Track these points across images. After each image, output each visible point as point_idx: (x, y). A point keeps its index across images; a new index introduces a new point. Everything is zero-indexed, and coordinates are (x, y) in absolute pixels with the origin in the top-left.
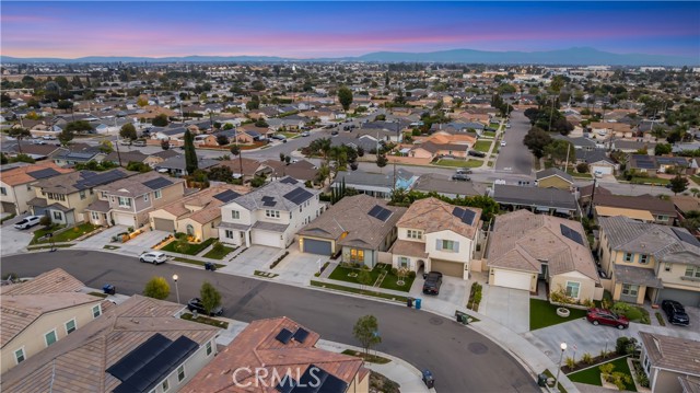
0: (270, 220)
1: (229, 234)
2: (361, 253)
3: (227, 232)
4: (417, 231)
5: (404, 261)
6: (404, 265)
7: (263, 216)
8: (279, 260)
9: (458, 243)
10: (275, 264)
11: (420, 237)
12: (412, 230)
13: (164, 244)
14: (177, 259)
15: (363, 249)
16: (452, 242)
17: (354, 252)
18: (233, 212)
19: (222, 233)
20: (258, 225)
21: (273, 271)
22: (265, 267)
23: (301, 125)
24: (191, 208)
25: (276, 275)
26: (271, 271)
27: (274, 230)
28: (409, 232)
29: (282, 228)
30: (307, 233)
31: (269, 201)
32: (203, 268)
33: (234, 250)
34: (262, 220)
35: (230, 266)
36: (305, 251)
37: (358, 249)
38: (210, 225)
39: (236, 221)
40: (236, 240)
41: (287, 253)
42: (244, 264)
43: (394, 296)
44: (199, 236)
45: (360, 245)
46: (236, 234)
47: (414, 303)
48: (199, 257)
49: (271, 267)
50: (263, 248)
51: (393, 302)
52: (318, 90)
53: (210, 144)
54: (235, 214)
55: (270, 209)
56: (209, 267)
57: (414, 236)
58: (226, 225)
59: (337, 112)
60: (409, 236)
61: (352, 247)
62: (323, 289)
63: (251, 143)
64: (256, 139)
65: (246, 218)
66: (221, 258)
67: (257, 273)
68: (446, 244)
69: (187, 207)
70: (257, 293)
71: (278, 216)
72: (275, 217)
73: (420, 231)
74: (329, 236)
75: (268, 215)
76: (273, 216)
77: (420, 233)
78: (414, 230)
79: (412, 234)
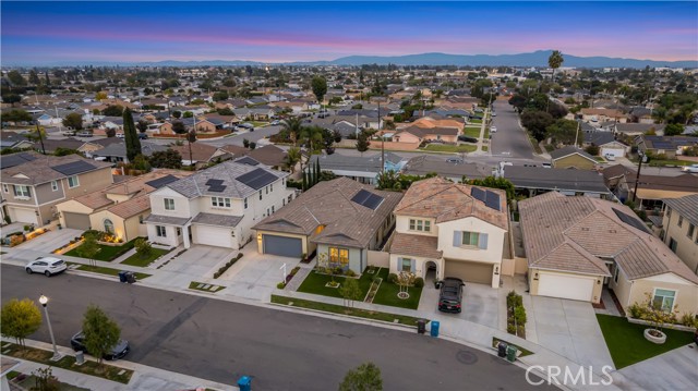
0: (218, 211)
1: (161, 232)
2: (344, 253)
3: (158, 228)
4: (424, 220)
5: (407, 264)
6: (407, 268)
7: (207, 206)
8: (228, 266)
9: (486, 235)
10: (222, 271)
11: (427, 229)
12: (416, 219)
13: (66, 250)
14: (84, 268)
15: (347, 248)
16: (477, 234)
17: (334, 252)
18: (166, 201)
19: (150, 230)
20: (202, 217)
21: (218, 282)
22: (206, 277)
23: (271, 114)
24: (113, 198)
25: (221, 288)
26: (214, 282)
27: (222, 224)
28: (413, 221)
29: (233, 221)
30: (268, 226)
31: (216, 186)
32: (117, 279)
33: (167, 252)
34: (206, 211)
35: (158, 277)
36: (266, 251)
37: (340, 247)
38: (137, 219)
39: (170, 213)
40: (171, 239)
41: (240, 256)
42: (178, 272)
43: (395, 316)
44: (120, 235)
45: (342, 242)
46: (170, 230)
47: (428, 327)
48: (116, 264)
49: (216, 276)
50: (207, 249)
51: (395, 326)
52: (290, 86)
53: (165, 132)
54: (169, 203)
55: (217, 196)
57: (420, 228)
58: (156, 218)
59: (311, 103)
60: (412, 227)
61: (330, 245)
62: (288, 308)
63: (213, 132)
64: (219, 128)
65: (184, 208)
66: (146, 265)
67: (194, 285)
68: (467, 238)
69: (109, 196)
70: (189, 316)
71: (228, 205)
72: (225, 207)
73: (428, 219)
74: (298, 230)
75: (215, 204)
76: (221, 205)
77: (427, 223)
78: (420, 219)
79: (416, 224)
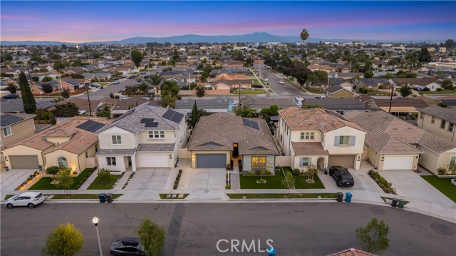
0: (154, 141)
1: (112, 161)
2: (263, 160)
3: (109, 159)
4: (310, 132)
5: (306, 161)
6: (305, 164)
7: (145, 138)
8: (178, 179)
9: (354, 137)
10: (177, 184)
11: (312, 138)
12: (305, 132)
13: (31, 183)
14: (58, 197)
15: (265, 156)
16: (348, 137)
17: (255, 160)
18: (114, 137)
19: (102, 162)
20: (141, 148)
21: (179, 192)
23: (109, 77)
24: (55, 141)
25: (186, 195)
27: (161, 150)
28: (303, 134)
29: (170, 147)
30: (200, 148)
31: (149, 123)
32: (97, 201)
33: (120, 177)
34: (145, 142)
35: (127, 194)
37: (259, 156)
38: (84, 154)
39: (118, 146)
40: (121, 164)
41: (181, 171)
42: (142, 189)
44: (74, 167)
45: (263, 152)
46: (120, 161)
48: (84, 189)
49: (174, 188)
51: (321, 200)
54: (116, 139)
55: (154, 130)
56: (103, 199)
57: (307, 138)
58: (106, 152)
60: (302, 138)
61: (253, 155)
63: (73, 91)
64: (76, 87)
65: (129, 141)
66: (110, 188)
67: (163, 196)
68: (342, 140)
69: (49, 140)
70: (180, 218)
71: (163, 136)
72: (160, 138)
73: (312, 131)
74: (223, 148)
75: (151, 136)
76: (157, 136)
77: (312, 133)
78: (307, 131)
79: (305, 135)
